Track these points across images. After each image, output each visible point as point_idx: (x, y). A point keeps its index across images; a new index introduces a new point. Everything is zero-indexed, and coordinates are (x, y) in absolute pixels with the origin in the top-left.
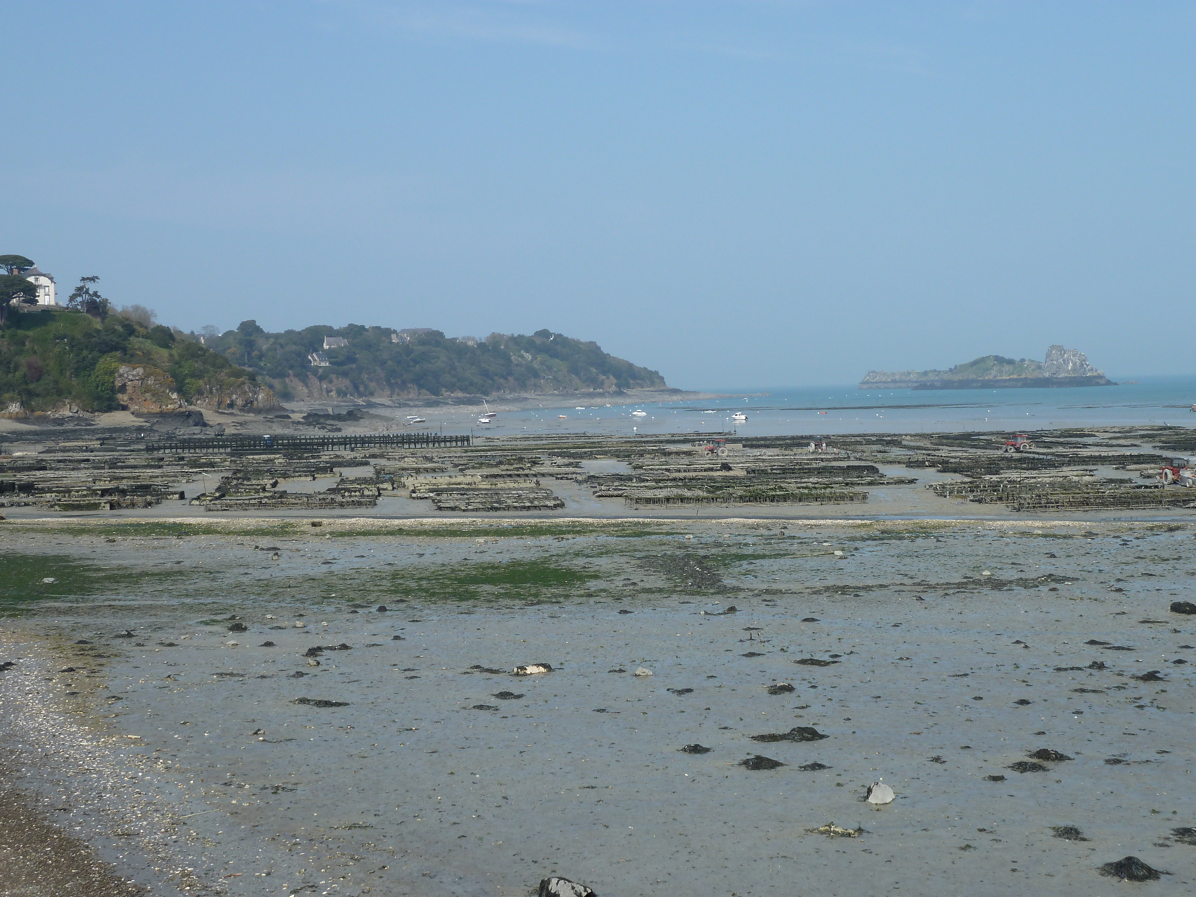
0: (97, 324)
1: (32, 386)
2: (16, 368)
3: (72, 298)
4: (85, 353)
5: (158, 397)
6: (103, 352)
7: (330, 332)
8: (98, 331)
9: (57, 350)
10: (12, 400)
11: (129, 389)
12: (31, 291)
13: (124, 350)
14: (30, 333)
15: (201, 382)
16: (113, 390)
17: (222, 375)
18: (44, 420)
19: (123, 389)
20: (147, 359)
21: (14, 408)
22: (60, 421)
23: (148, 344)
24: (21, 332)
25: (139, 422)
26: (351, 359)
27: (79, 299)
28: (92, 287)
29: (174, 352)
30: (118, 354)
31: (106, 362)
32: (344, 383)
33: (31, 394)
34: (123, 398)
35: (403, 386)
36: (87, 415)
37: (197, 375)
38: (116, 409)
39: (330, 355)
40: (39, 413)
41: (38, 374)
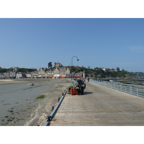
6: (125, 74)
10: (118, 77)
15: (132, 76)
18: (121, 78)
24: (119, 72)
26: (140, 74)
29: (129, 74)
38: (126, 77)
41: (120, 75)
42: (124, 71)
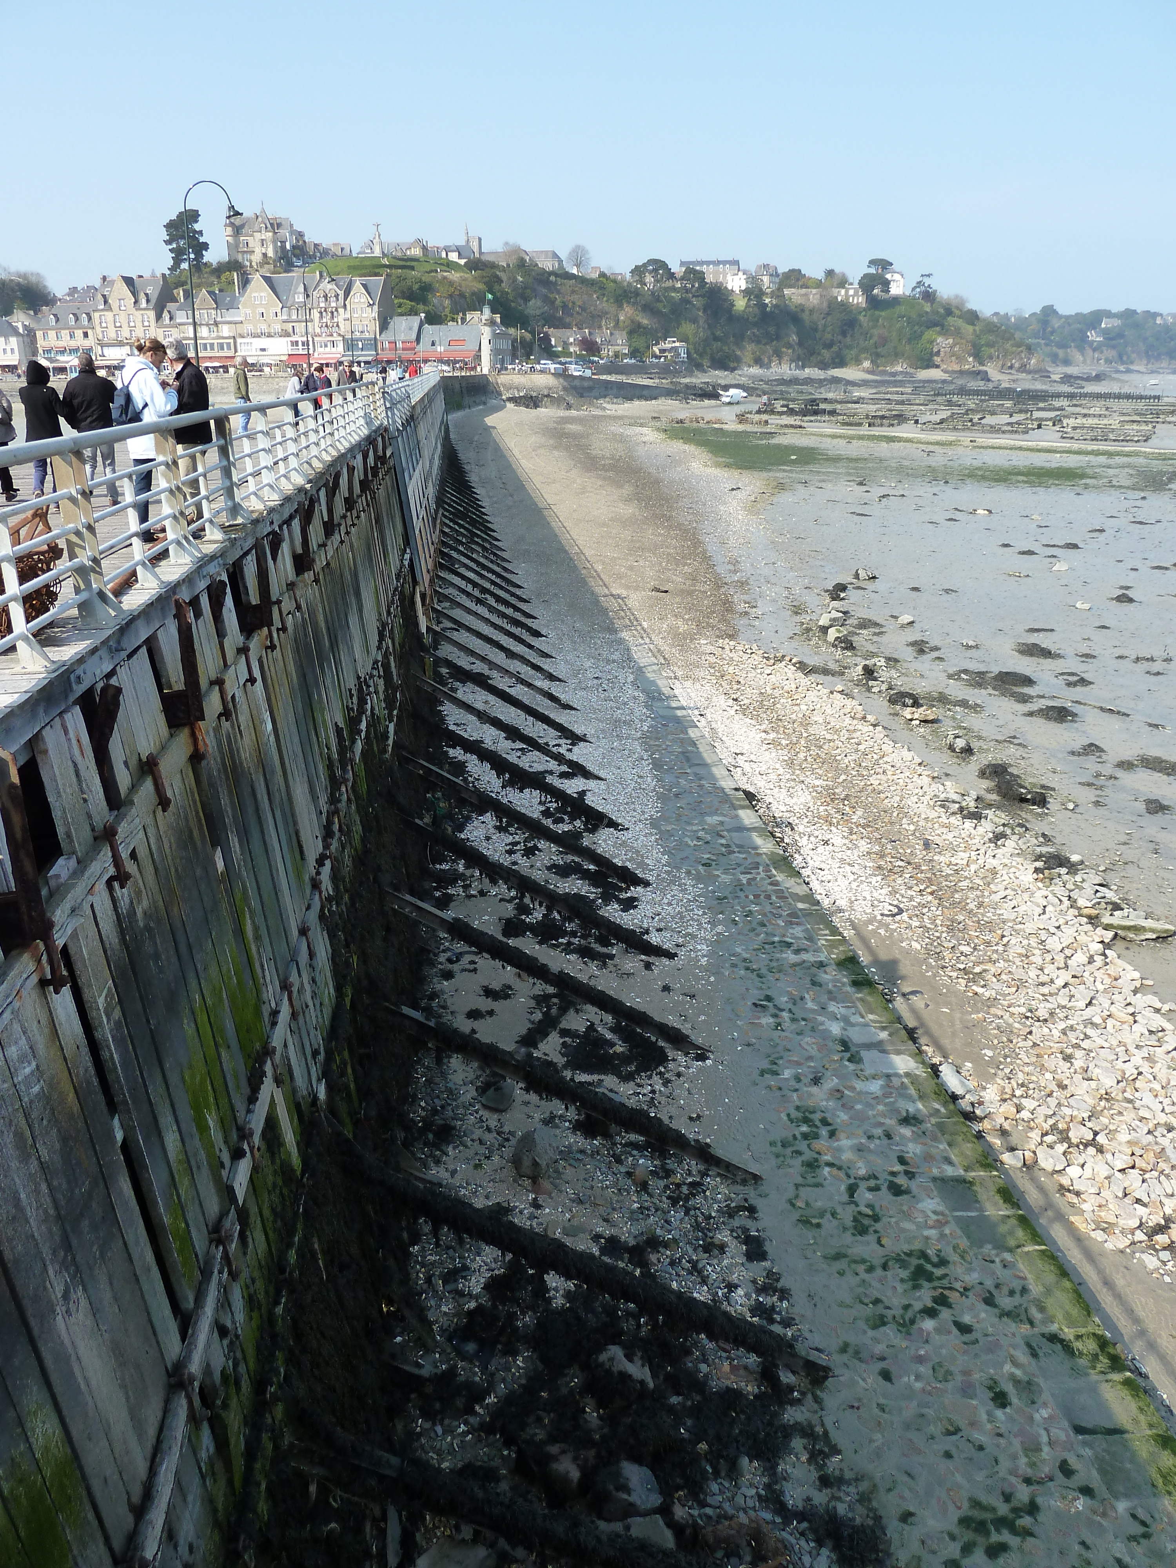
0: (927, 308)
1: (879, 350)
2: (871, 338)
3: (914, 289)
4: (916, 328)
5: (960, 359)
6: (928, 328)
7: (1109, 314)
8: (927, 313)
9: (898, 325)
10: (866, 359)
11: (942, 354)
12: (886, 284)
13: (942, 326)
14: (883, 314)
15: (992, 350)
16: (932, 354)
17: (1008, 346)
18: (884, 373)
19: (938, 353)
20: (957, 333)
21: (867, 364)
22: (894, 374)
23: (960, 323)
24: (877, 313)
25: (945, 376)
26: (1120, 335)
27: (918, 290)
28: (927, 281)
29: (977, 328)
30: (938, 329)
31: (929, 334)
32: (1111, 353)
33: (878, 355)
34: (937, 360)
35: (1158, 358)
36: (912, 371)
37: (991, 345)
38: (932, 367)
39: (1105, 332)
40: (881, 368)
41: (884, 341)
42: (929, 296)
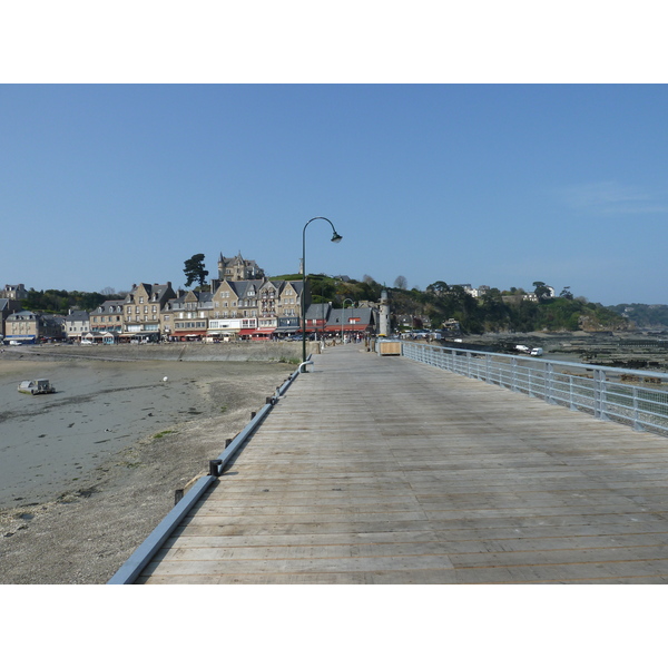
1: (550, 323)
2: (545, 317)
3: (561, 294)
4: (567, 311)
5: (595, 326)
6: (574, 311)
8: (571, 304)
9: (558, 311)
10: (544, 327)
11: (583, 324)
13: (581, 310)
14: (549, 306)
16: (577, 324)
17: (615, 319)
21: (545, 330)
23: (588, 309)
24: (545, 305)
27: (564, 294)
28: (568, 290)
29: (597, 311)
30: (579, 312)
31: (575, 314)
34: (581, 327)
36: (569, 332)
38: (579, 330)
40: (553, 331)
41: (552, 319)
42: (569, 297)
